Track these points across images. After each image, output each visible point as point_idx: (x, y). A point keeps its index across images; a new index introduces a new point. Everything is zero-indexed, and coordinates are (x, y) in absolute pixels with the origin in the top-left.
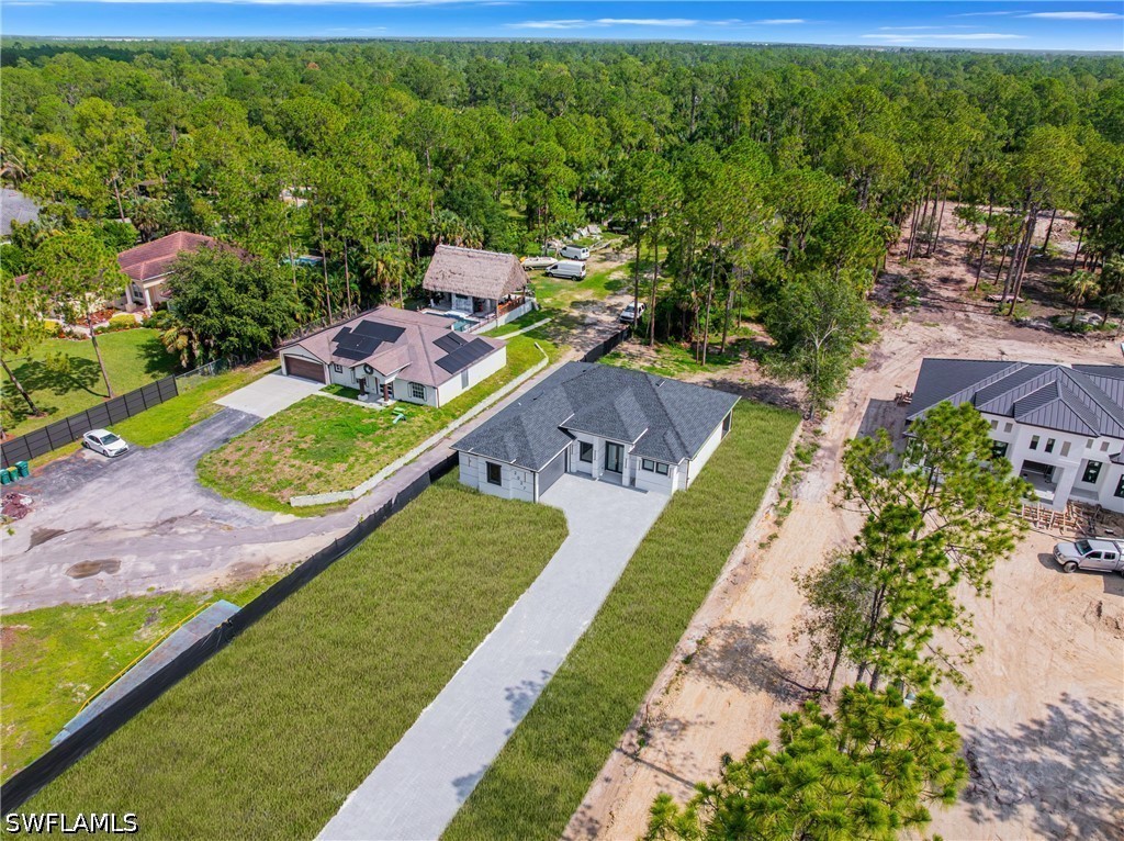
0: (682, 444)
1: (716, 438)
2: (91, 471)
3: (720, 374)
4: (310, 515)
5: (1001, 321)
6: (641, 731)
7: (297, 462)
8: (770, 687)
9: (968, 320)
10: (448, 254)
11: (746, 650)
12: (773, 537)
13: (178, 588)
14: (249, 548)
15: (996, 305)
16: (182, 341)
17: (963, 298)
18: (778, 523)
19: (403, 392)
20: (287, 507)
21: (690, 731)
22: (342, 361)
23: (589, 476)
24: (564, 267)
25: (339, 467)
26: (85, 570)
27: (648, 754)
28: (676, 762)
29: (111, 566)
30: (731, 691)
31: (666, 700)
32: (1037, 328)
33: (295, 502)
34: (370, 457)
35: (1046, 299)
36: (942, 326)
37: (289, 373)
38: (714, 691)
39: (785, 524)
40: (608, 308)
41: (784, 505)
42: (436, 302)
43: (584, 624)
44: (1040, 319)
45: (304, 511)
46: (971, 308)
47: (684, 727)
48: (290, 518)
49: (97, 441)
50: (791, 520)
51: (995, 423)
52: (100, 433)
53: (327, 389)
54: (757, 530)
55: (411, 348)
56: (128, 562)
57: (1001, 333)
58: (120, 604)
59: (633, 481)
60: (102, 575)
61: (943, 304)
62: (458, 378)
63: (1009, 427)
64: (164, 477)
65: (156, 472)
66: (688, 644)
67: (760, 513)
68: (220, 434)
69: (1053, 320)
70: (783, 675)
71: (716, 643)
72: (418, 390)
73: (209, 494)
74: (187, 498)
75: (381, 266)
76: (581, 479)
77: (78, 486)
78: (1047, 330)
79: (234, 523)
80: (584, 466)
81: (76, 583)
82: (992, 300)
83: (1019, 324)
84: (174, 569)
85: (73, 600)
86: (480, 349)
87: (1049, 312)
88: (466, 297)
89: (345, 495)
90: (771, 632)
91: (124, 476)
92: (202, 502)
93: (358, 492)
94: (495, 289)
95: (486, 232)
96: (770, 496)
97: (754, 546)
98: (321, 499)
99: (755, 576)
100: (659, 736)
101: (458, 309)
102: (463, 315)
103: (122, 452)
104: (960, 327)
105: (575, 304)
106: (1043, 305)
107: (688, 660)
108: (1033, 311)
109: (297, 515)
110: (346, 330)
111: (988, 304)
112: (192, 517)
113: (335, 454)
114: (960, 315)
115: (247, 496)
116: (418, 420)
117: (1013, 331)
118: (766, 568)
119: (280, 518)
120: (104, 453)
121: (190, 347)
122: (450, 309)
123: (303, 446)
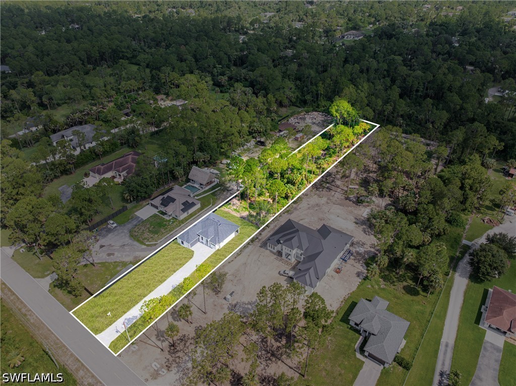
0: (218, 241)
1: (233, 235)
2: (110, 231)
4: (149, 246)
5: (343, 197)
7: (148, 234)
8: (213, 290)
10: (195, 169)
12: (232, 261)
14: (137, 253)
16: (129, 198)
18: (235, 258)
20: (145, 244)
22: (162, 206)
23: (203, 243)
25: (156, 236)
26: (109, 255)
29: (113, 254)
33: (147, 243)
34: (163, 233)
36: (323, 197)
37: (151, 206)
41: (240, 253)
44: (355, 197)
45: (148, 245)
48: (145, 247)
50: (239, 257)
52: (112, 222)
53: (158, 212)
54: (230, 259)
55: (176, 205)
56: (116, 254)
58: (115, 262)
60: (112, 256)
62: (186, 213)
64: (123, 234)
65: (122, 232)
68: (135, 223)
69: (360, 197)
70: (216, 288)
72: (176, 216)
73: (131, 239)
74: (127, 240)
76: (200, 244)
77: (107, 235)
79: (135, 247)
80: (202, 241)
81: (107, 257)
83: (347, 198)
84: (124, 256)
85: (107, 261)
86: (193, 204)
91: (116, 233)
92: (130, 241)
93: (158, 242)
94: (204, 181)
97: (227, 262)
98: (151, 243)
103: (116, 227)
105: (229, 181)
110: (164, 197)
111: (346, 189)
112: (127, 245)
113: (156, 232)
115: (138, 241)
116: (175, 224)
117: (342, 202)
118: (226, 268)
119: (144, 247)
120: (112, 227)
121: (130, 199)
123: (150, 229)
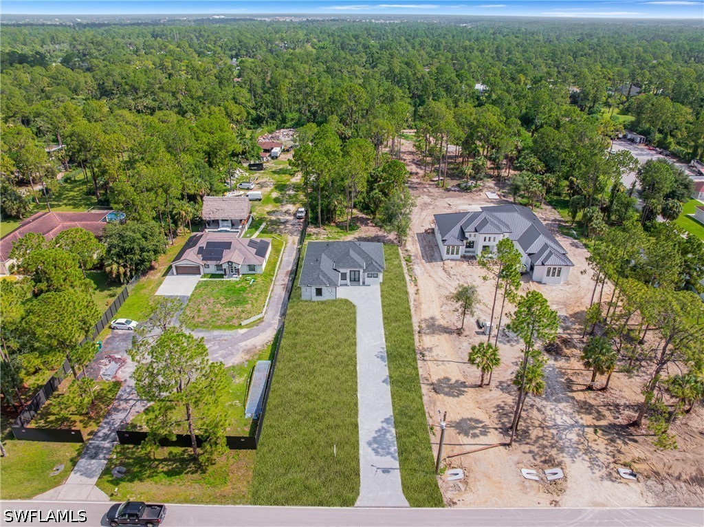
0: (379, 265)
3: (356, 234)
5: (441, 190)
6: (421, 353)
8: (447, 333)
9: (429, 192)
10: (211, 201)
11: (433, 325)
12: (417, 290)
13: (231, 364)
14: (242, 344)
15: (436, 183)
17: (422, 181)
18: (416, 285)
19: (244, 270)
20: (240, 327)
21: (433, 349)
22: (209, 262)
23: (346, 285)
24: (251, 195)
25: (248, 306)
27: (427, 358)
28: (436, 357)
30: (437, 337)
31: (421, 344)
32: (455, 191)
33: (242, 323)
34: (256, 299)
35: (452, 176)
36: (422, 196)
37: (177, 274)
38: (432, 338)
39: (418, 285)
40: (286, 212)
41: (413, 279)
42: (209, 225)
43: (383, 332)
44: (453, 186)
46: (427, 186)
47: (431, 349)
48: (245, 330)
49: (123, 324)
50: (419, 282)
51: (470, 235)
53: (203, 277)
54: (411, 289)
55: (240, 250)
57: (444, 195)
59: (364, 283)
61: (416, 186)
63: (475, 236)
66: (416, 328)
67: (408, 284)
69: (459, 185)
70: (447, 328)
71: (423, 325)
72: (252, 268)
75: (184, 213)
76: (345, 287)
78: (458, 191)
79: (225, 338)
80: (344, 282)
82: (433, 181)
83: (448, 190)
87: (455, 182)
88: (227, 220)
89: (260, 316)
90: (437, 318)
93: (263, 313)
94: (243, 214)
95: (211, 184)
96: (408, 278)
97: (414, 295)
98: (252, 319)
99: (421, 304)
100: (426, 353)
101: (223, 226)
102: (228, 229)
104: (428, 195)
105: (269, 213)
106: (452, 179)
107: (419, 332)
108: (451, 183)
109: (247, 328)
110: (201, 248)
111: (433, 183)
113: (241, 302)
114: (425, 190)
115: (218, 327)
116: (260, 281)
117: (447, 194)
118: (422, 300)
119: (242, 331)
120: (129, 329)
121: (125, 272)
122: (219, 227)
123: (223, 302)
